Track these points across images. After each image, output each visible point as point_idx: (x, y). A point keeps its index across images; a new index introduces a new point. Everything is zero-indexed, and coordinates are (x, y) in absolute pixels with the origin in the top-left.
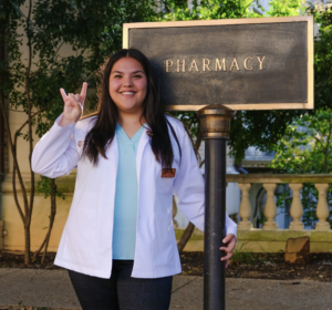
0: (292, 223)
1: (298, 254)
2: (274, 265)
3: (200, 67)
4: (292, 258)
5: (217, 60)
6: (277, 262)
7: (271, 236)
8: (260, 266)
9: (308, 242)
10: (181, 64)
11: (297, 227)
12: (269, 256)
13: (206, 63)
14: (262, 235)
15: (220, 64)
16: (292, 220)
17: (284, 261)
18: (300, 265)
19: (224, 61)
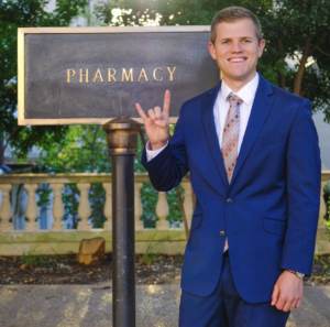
0: (80, 223)
1: (94, 255)
2: (68, 267)
3: (105, 76)
4: (86, 260)
5: (124, 70)
6: (70, 264)
7: (60, 237)
8: (55, 269)
9: (104, 243)
10: (84, 73)
11: (86, 226)
12: (60, 258)
13: (112, 72)
14: (51, 236)
15: (128, 74)
16: (79, 220)
17: (77, 263)
18: (96, 267)
19: (131, 70)
